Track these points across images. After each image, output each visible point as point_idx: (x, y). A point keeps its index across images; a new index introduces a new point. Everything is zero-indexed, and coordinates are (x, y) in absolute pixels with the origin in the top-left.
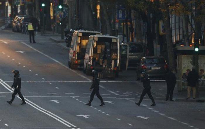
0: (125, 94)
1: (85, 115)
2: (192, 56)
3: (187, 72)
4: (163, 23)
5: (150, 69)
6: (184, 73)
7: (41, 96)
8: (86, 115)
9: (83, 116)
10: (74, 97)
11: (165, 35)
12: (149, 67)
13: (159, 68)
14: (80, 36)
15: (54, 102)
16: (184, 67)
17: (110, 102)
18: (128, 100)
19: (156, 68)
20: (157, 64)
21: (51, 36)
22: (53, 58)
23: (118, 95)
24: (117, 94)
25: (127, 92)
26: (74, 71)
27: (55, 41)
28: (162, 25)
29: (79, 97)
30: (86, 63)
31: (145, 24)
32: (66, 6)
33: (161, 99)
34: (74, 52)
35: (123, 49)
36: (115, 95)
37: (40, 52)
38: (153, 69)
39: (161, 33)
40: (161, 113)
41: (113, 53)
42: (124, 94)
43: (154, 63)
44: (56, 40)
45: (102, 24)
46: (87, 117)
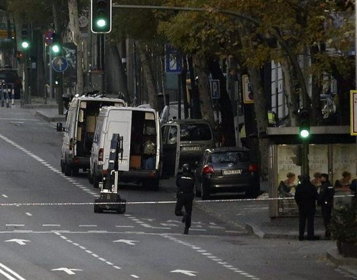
0: (164, 224)
1: (69, 268)
2: (295, 146)
3: (287, 178)
4: (249, 79)
5: (221, 173)
6: (282, 182)
8: (71, 268)
9: (66, 270)
10: (57, 233)
11: (253, 104)
12: (219, 169)
13: (239, 172)
14: (83, 109)
15: (15, 242)
16: (283, 170)
17: (128, 242)
18: (166, 237)
19: (233, 172)
20: (235, 163)
21: (40, 107)
22: (35, 154)
23: (149, 226)
24: (146, 225)
25: (170, 221)
26: (70, 179)
27: (46, 119)
28: (248, 84)
29: (68, 232)
30: (93, 162)
31: (217, 82)
32: (71, 46)
33: (237, 235)
34: (71, 140)
35: (171, 132)
36: (143, 227)
37: (10, 141)
38: (226, 173)
39: (247, 100)
40: (225, 263)
41: (147, 142)
42: (163, 226)
43: (229, 162)
44: (47, 115)
45: (138, 84)
46: (74, 273)
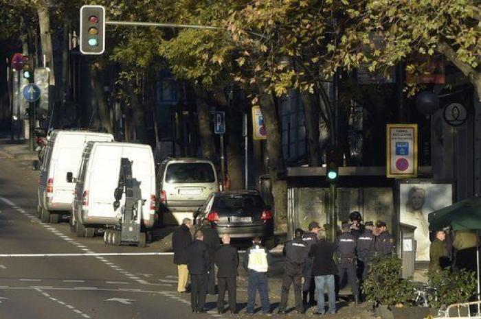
0: (164, 281)
4: (261, 112)
5: (228, 221)
10: (38, 289)
11: (265, 140)
13: (250, 219)
17: (123, 301)
18: (167, 295)
19: (242, 220)
20: (244, 209)
22: (4, 196)
23: (146, 283)
24: (142, 281)
26: (49, 227)
28: (260, 117)
29: (51, 288)
31: (222, 114)
36: (139, 283)
38: (234, 221)
39: (257, 135)
43: (238, 208)
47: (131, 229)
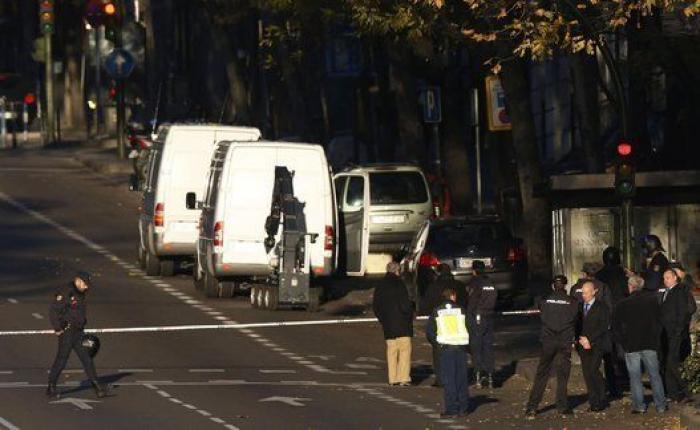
0: (354, 366)
4: (502, 85)
7: (26, 384)
10: (149, 385)
11: (510, 132)
13: (489, 263)
15: (69, 404)
17: (290, 400)
18: (361, 390)
22: (82, 234)
23: (325, 370)
24: (318, 368)
25: (362, 359)
28: (499, 94)
29: (170, 383)
31: (434, 90)
36: (313, 371)
39: (495, 122)
42: (350, 369)
47: (294, 283)
